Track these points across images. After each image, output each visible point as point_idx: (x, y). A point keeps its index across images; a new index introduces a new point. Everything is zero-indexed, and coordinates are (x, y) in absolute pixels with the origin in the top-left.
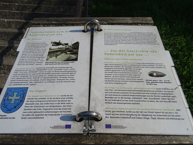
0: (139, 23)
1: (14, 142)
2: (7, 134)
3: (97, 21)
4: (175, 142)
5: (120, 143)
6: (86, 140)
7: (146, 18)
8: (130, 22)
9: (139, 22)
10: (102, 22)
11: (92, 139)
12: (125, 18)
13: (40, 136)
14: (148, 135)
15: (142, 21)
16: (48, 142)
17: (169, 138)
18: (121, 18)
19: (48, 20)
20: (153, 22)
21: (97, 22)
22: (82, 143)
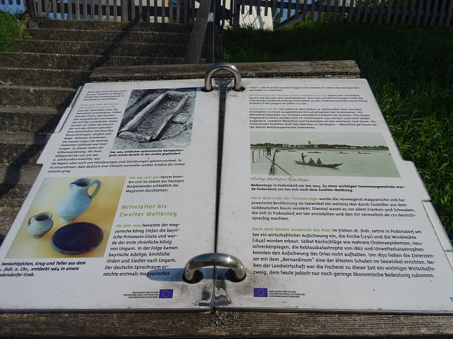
0: (328, 73)
1: (38, 330)
2: (22, 312)
3: (233, 67)
4: (425, 329)
5: (291, 332)
6: (210, 325)
7: (342, 62)
8: (308, 71)
9: (326, 69)
10: (245, 72)
11: (222, 324)
12: (296, 63)
13: (101, 317)
14: (359, 313)
15: (333, 68)
16: (120, 330)
17: (411, 319)
18: (286, 63)
19: (126, 71)
20: (358, 70)
21: (234, 70)
22: (201, 331)
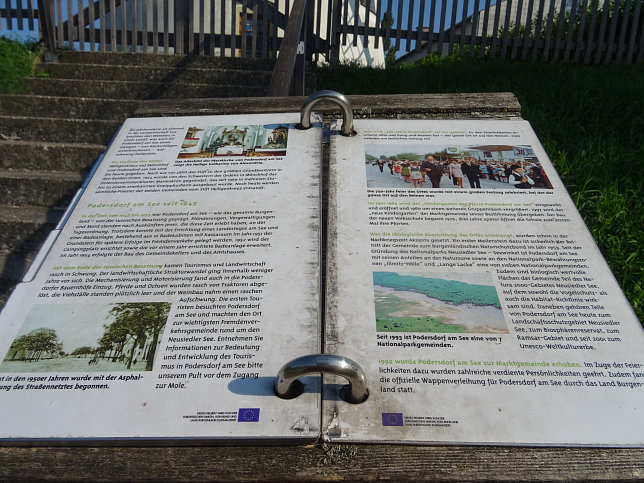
0: (475, 110)
1: (53, 472)
3: (342, 97)
4: (640, 471)
5: (437, 476)
6: (314, 464)
7: (495, 94)
8: (447, 106)
9: (473, 104)
10: (356, 107)
11: (333, 463)
12: (430, 96)
13: (149, 453)
14: (539, 448)
15: (483, 102)
16: (177, 472)
17: (616, 458)
18: (415, 96)
20: (518, 105)
21: (342, 101)
22: (301, 474)
